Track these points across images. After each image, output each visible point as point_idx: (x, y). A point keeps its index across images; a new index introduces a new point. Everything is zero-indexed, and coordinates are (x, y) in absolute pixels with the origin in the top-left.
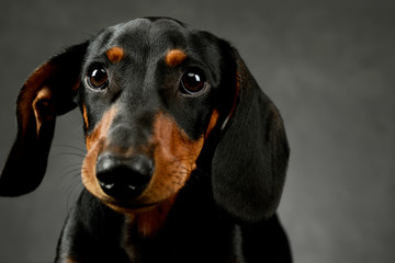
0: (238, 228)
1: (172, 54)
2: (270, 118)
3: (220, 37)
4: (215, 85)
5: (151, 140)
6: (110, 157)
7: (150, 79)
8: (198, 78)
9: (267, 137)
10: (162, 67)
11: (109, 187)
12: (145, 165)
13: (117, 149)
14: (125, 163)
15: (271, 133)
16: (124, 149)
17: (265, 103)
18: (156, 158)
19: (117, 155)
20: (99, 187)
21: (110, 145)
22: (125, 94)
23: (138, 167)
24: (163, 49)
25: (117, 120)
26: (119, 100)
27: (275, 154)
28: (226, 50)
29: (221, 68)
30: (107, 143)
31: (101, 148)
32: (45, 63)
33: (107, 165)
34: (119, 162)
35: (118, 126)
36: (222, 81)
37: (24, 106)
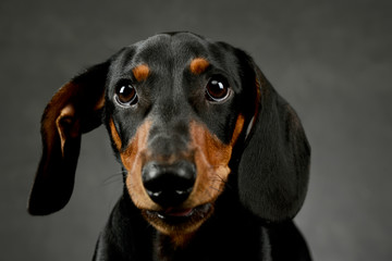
0: (264, 231)
1: (194, 62)
2: (288, 119)
3: (236, 46)
4: (238, 91)
5: (190, 146)
6: (155, 166)
7: (178, 89)
8: (221, 85)
9: (287, 138)
10: (188, 76)
11: (156, 194)
12: (189, 170)
13: (160, 158)
14: (170, 169)
15: (291, 134)
16: (166, 157)
17: (283, 106)
18: (197, 162)
19: (161, 162)
20: (147, 196)
21: (153, 155)
22: (156, 106)
23: (182, 172)
24: (186, 58)
25: (154, 131)
26: (151, 113)
27: (297, 153)
28: (243, 58)
29: (240, 74)
30: (149, 153)
31: (144, 160)
32: (68, 83)
33: (153, 174)
34: (164, 170)
35: (156, 137)
36: (243, 87)
37: (48, 124)
